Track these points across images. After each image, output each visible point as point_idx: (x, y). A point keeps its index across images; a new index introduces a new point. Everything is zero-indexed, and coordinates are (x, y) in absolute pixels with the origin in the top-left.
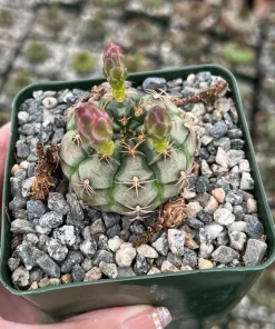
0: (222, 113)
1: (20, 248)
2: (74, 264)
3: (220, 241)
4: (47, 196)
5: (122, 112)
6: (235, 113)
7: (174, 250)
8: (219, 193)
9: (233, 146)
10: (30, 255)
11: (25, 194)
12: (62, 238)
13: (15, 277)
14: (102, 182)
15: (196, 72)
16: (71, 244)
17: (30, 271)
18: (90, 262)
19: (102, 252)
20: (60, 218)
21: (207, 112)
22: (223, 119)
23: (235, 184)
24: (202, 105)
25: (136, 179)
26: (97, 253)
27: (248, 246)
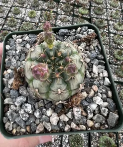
0: (94, 47)
1: (8, 114)
2: (31, 123)
3: (96, 112)
4: (19, 89)
5: (52, 53)
6: (100, 47)
7: (76, 118)
8: (95, 88)
9: (99, 64)
10: (12, 117)
11: (9, 87)
12: (26, 109)
13: (6, 126)
14: (44, 90)
15: (81, 26)
16: (30, 113)
17: (13, 124)
18: (38, 121)
19: (44, 116)
20: (25, 100)
21: (87, 46)
22: (94, 49)
23: (102, 83)
24: (85, 43)
25: (59, 90)
26: (42, 117)
27: (110, 116)
